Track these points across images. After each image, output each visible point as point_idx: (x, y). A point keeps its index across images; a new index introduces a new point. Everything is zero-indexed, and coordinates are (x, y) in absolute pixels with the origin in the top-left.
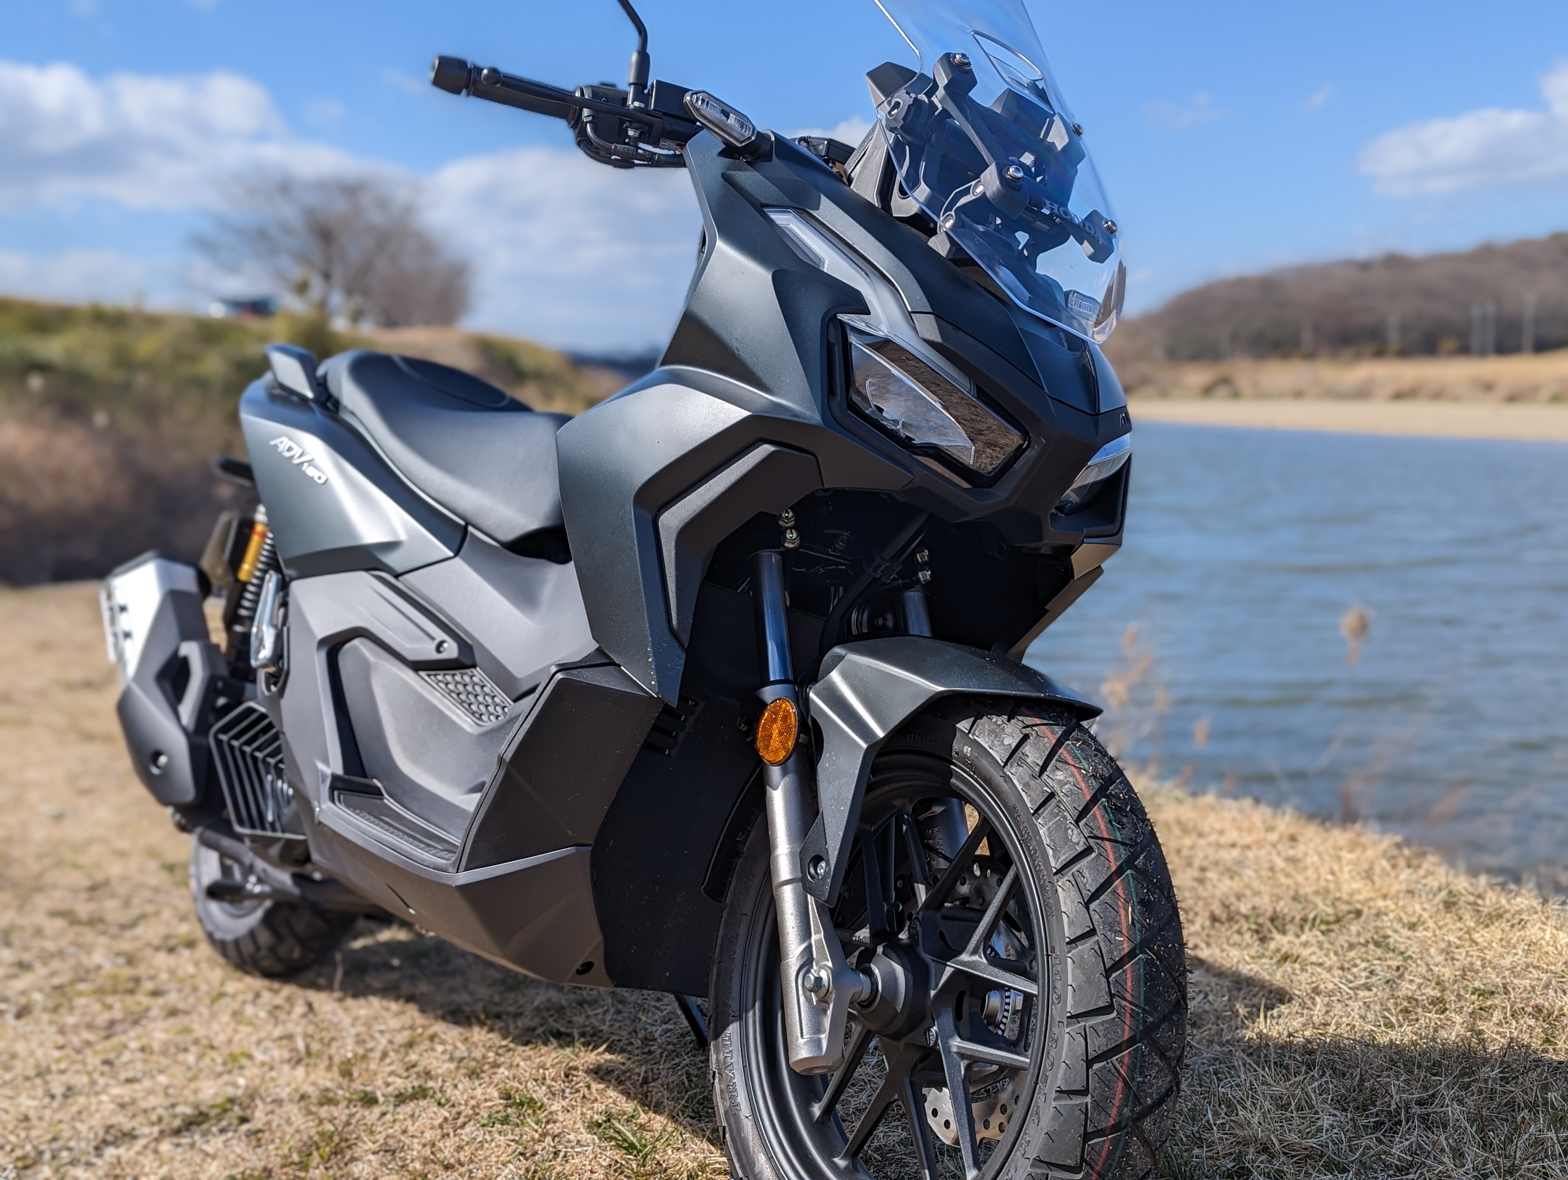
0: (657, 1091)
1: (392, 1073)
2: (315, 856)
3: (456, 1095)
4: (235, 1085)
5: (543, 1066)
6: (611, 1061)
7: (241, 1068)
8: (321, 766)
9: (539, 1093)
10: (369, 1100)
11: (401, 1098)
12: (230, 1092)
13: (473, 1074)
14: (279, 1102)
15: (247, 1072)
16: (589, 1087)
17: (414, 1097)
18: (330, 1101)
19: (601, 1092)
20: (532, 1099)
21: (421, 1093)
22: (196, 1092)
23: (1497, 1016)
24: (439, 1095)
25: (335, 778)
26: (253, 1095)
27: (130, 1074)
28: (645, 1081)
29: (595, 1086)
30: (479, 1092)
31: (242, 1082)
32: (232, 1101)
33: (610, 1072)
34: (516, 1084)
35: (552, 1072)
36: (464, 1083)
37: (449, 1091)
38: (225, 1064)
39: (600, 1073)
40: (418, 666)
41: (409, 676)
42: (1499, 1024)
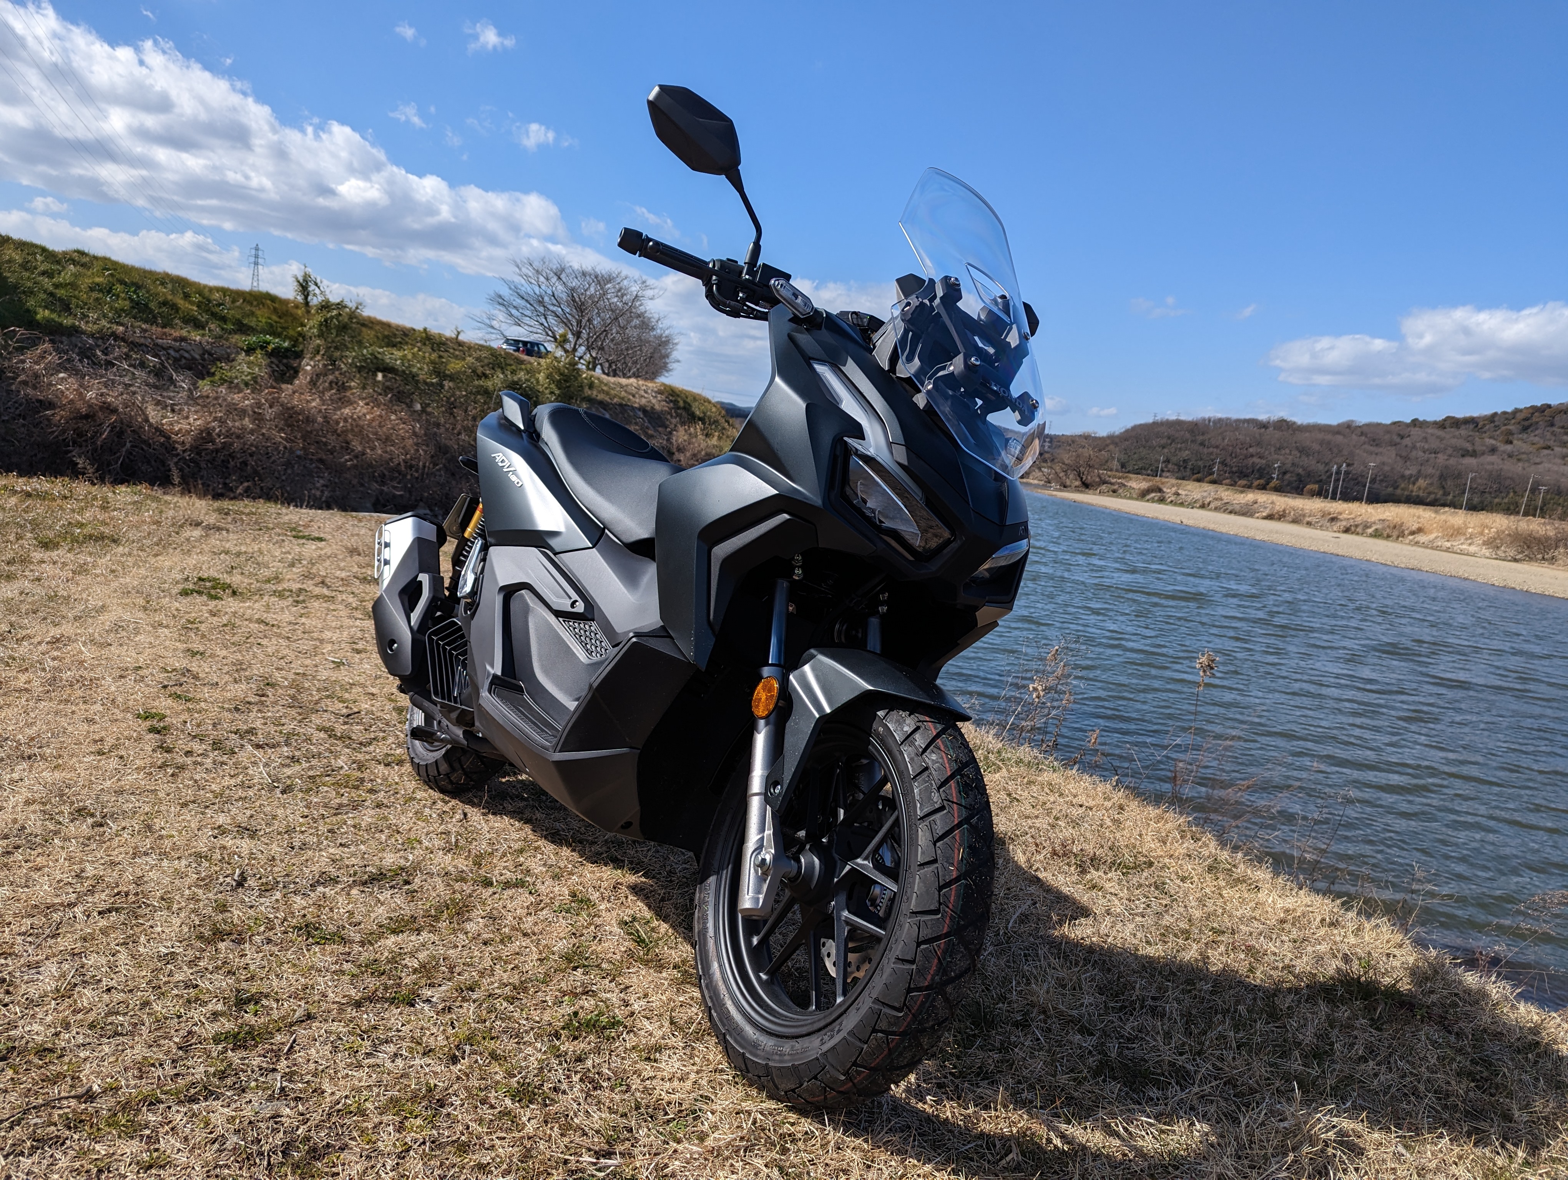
0: (669, 908)
1: (505, 868)
2: (477, 724)
3: (542, 889)
4: (407, 860)
5: (600, 879)
6: (644, 883)
7: (413, 848)
8: (488, 668)
9: (595, 896)
10: (488, 883)
11: (507, 885)
12: (402, 862)
13: (556, 877)
14: (431, 875)
15: (416, 852)
16: (627, 897)
17: (516, 886)
18: (463, 880)
19: (634, 902)
20: (589, 899)
21: (519, 884)
22: (381, 859)
23: (1222, 948)
24: (531, 887)
25: (495, 676)
26: (416, 867)
27: (343, 841)
28: (663, 900)
29: (630, 897)
30: (557, 888)
31: (411, 857)
32: (402, 869)
33: (642, 890)
34: (581, 888)
35: (605, 884)
36: (549, 882)
37: (538, 885)
38: (403, 844)
39: (635, 889)
40: (558, 614)
41: (552, 619)
42: (1221, 954)
